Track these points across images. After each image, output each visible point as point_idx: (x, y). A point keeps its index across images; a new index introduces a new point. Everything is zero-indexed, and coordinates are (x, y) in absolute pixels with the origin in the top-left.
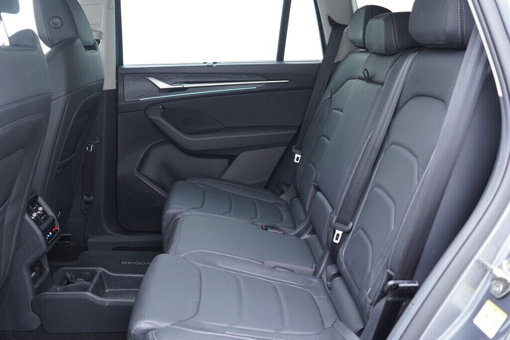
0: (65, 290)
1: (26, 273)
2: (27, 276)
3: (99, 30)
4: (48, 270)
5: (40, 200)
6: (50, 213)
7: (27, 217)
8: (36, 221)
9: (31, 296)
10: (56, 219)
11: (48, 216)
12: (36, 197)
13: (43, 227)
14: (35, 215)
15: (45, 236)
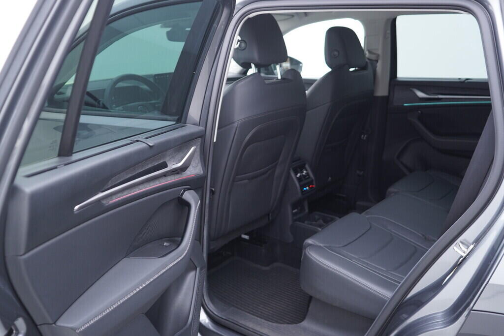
0: (311, 224)
1: (289, 208)
2: (289, 211)
3: (377, 52)
4: (307, 211)
5: (307, 166)
6: (311, 175)
7: (293, 175)
8: (299, 179)
9: (290, 223)
10: (314, 180)
11: (309, 177)
12: (304, 165)
13: (302, 183)
14: (299, 175)
15: (302, 189)
